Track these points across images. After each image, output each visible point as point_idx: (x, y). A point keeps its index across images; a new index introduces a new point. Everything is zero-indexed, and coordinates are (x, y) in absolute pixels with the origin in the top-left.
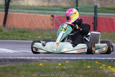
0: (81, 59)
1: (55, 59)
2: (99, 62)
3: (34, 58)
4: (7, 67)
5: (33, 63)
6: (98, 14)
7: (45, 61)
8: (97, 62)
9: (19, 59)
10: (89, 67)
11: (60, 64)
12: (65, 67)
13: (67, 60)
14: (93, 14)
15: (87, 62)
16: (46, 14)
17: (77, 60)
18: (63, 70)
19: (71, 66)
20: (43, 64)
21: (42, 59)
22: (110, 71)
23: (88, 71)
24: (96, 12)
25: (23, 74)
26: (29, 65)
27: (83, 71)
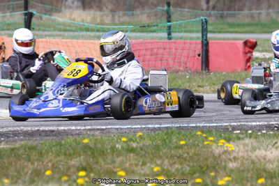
0: (167, 128)
1: (117, 129)
2: (203, 132)
3: (74, 128)
4: (18, 149)
5: (70, 140)
6: (209, 35)
7: (97, 133)
8: (199, 133)
9: (43, 131)
10: (183, 143)
11: (124, 139)
12: (134, 145)
13: (141, 129)
14: (200, 35)
15: (179, 134)
17: (160, 129)
18: (132, 150)
19: (148, 142)
20: (90, 140)
21: (90, 130)
22: (225, 149)
23: (180, 151)
24: (204, 31)
25: (51, 161)
26: (63, 142)
27: (170, 152)
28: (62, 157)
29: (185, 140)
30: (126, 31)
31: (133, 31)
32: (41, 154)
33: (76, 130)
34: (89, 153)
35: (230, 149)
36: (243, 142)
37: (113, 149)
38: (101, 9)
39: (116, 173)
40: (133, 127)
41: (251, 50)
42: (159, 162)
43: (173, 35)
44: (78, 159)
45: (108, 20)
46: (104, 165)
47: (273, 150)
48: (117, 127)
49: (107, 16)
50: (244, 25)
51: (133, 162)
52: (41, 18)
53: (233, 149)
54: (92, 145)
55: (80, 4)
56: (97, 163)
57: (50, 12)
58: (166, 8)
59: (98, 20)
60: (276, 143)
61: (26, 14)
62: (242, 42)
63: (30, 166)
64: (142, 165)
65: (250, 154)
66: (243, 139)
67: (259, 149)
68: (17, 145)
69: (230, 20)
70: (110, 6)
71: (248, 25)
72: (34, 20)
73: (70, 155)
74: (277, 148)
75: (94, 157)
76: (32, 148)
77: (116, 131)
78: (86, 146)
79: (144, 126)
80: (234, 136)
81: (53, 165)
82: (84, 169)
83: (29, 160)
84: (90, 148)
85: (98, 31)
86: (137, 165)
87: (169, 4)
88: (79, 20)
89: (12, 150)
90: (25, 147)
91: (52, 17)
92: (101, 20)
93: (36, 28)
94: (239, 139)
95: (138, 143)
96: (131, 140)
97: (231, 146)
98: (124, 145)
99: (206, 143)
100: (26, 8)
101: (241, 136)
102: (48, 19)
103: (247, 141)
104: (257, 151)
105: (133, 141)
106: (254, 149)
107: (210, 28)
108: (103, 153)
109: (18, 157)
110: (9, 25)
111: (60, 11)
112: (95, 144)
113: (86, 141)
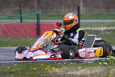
2: (44, 64)
8: (42, 64)
10: (35, 69)
11: (8, 68)
12: (13, 70)
14: (36, 21)
15: (33, 65)
18: (11, 73)
19: (19, 69)
22: (54, 71)
23: (34, 73)
27: (30, 73)
29: (36, 67)
30: (3, 19)
31: (6, 19)
35: (57, 71)
36: (62, 68)
40: (11, 62)
41: (59, 27)
43: (23, 21)
47: (76, 72)
48: (4, 62)
50: (54, 16)
53: (58, 71)
60: (77, 68)
62: (55, 23)
65: (66, 73)
66: (62, 67)
67: (70, 71)
71: (56, 16)
74: (77, 71)
77: (4, 64)
79: (16, 62)
80: (58, 65)
87: (20, 7)
94: (60, 67)
95: (15, 69)
96: (11, 68)
99: (46, 69)
103: (64, 68)
104: (69, 72)
105: (13, 69)
106: (67, 71)
107: (40, 17)
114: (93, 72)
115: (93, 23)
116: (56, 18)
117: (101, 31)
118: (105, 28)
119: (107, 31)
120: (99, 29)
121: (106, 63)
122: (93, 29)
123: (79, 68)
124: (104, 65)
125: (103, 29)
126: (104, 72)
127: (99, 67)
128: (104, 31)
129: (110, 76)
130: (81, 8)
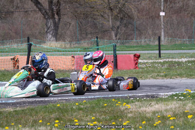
0: (98, 98)
2: (115, 99)
3: (52, 99)
4: (26, 110)
5: (51, 105)
6: (117, 52)
7: (64, 101)
8: (113, 100)
9: (38, 101)
10: (105, 105)
11: (77, 104)
12: (82, 107)
13: (85, 99)
14: (113, 52)
15: (104, 100)
16: (67, 55)
17: (94, 98)
18: (80, 109)
19: (89, 105)
20: (61, 105)
21: (60, 100)
22: (126, 107)
23: (104, 109)
24: (115, 50)
25: (41, 115)
26: (47, 106)
27: (100, 109)
28: (47, 114)
29: (107, 103)
30: (77, 51)
31: (80, 51)
32: (37, 112)
33: (54, 100)
34: (60, 111)
36: (135, 104)
37: (72, 109)
38: (64, 41)
39: (73, 120)
41: (137, 59)
42: (94, 115)
44: (55, 114)
45: (68, 46)
46: (67, 116)
47: (150, 107)
49: (68, 44)
50: (134, 47)
51: (82, 115)
52: (36, 46)
54: (62, 108)
55: (54, 39)
56: (64, 116)
57: (40, 43)
58: (96, 39)
59: (63, 46)
60: (151, 104)
61: (28, 44)
62: (133, 55)
63: (32, 118)
64: (86, 116)
65: (138, 109)
67: (143, 107)
68: (25, 108)
69: (127, 45)
70: (69, 39)
71: (136, 47)
72: (32, 47)
73: (51, 112)
75: (62, 113)
76: (32, 110)
77: (73, 100)
78: (59, 107)
80: (130, 101)
81: (43, 118)
82: (58, 119)
83: (31, 115)
84: (61, 109)
85: (63, 51)
86: (83, 117)
87: (97, 38)
88: (54, 46)
89: (23, 110)
90: (29, 109)
91: (41, 46)
92: (65, 46)
93: (33, 51)
94: (133, 102)
95: (84, 106)
96: (80, 104)
97: (129, 106)
98: (77, 106)
99: (117, 105)
100: (28, 42)
101: (134, 101)
102: (39, 47)
103: (137, 103)
105: (82, 105)
106: (140, 107)
107: (117, 49)
108: (67, 111)
109: (26, 114)
110: (20, 50)
111: (45, 43)
112: (63, 107)
113: (58, 105)
114: (168, 107)
115: (175, 54)
116: (136, 48)
117: (182, 62)
118: (186, 60)
119: (189, 62)
120: (180, 60)
121: (182, 98)
122: (174, 60)
123: (153, 103)
124: (180, 100)
125: (184, 60)
126: (179, 108)
127: (175, 102)
128: (186, 62)
129: (185, 111)
130: (162, 38)
